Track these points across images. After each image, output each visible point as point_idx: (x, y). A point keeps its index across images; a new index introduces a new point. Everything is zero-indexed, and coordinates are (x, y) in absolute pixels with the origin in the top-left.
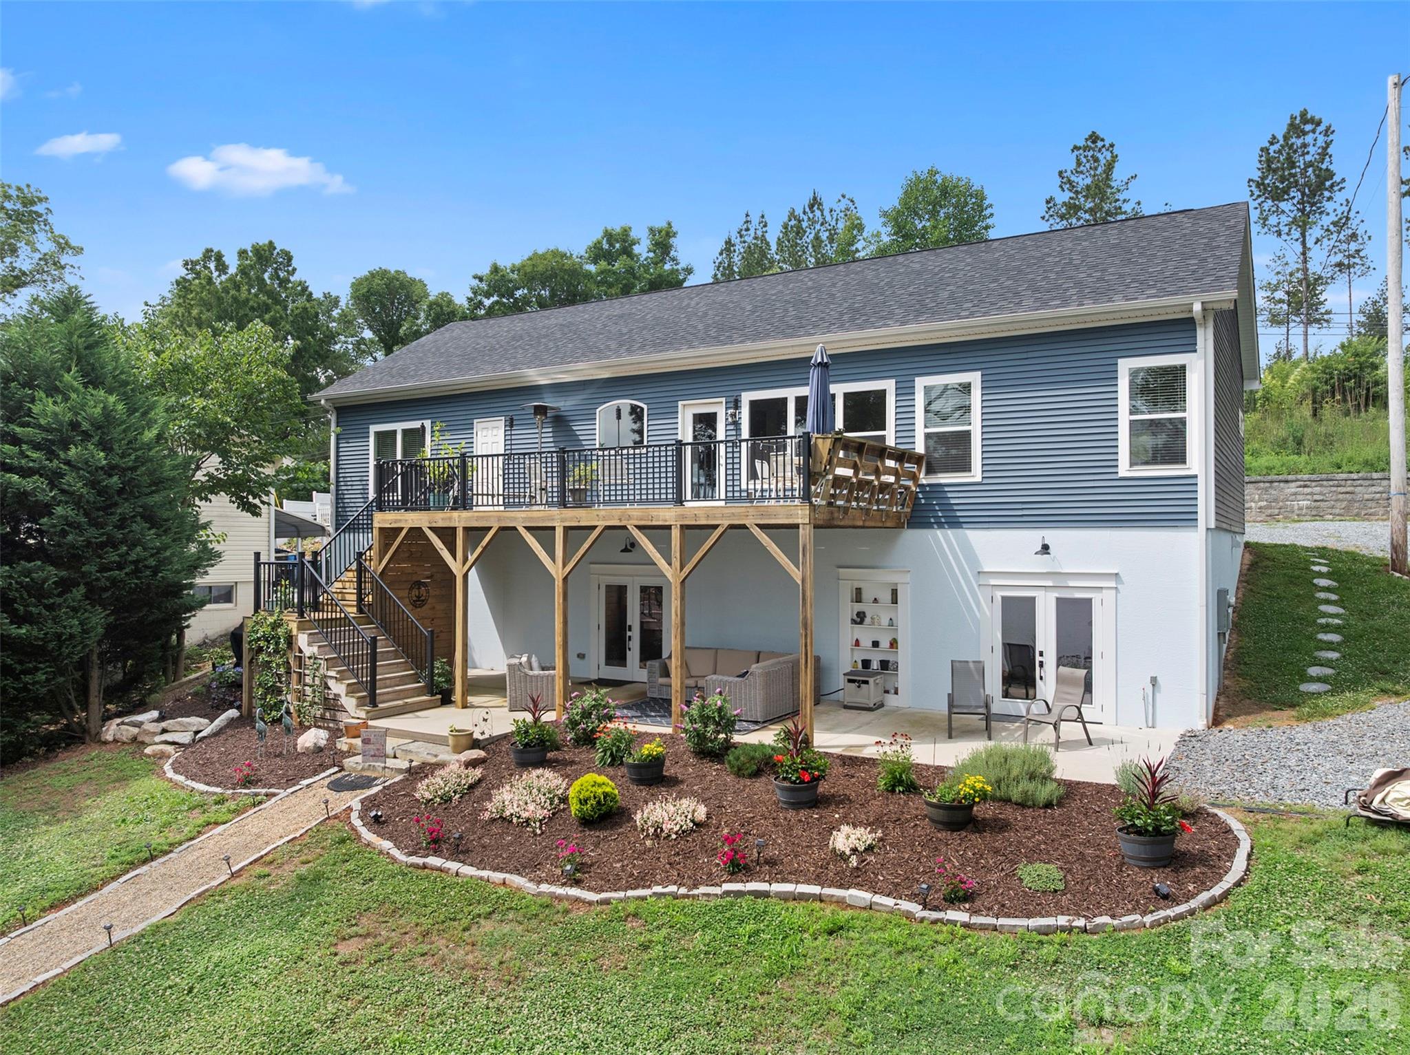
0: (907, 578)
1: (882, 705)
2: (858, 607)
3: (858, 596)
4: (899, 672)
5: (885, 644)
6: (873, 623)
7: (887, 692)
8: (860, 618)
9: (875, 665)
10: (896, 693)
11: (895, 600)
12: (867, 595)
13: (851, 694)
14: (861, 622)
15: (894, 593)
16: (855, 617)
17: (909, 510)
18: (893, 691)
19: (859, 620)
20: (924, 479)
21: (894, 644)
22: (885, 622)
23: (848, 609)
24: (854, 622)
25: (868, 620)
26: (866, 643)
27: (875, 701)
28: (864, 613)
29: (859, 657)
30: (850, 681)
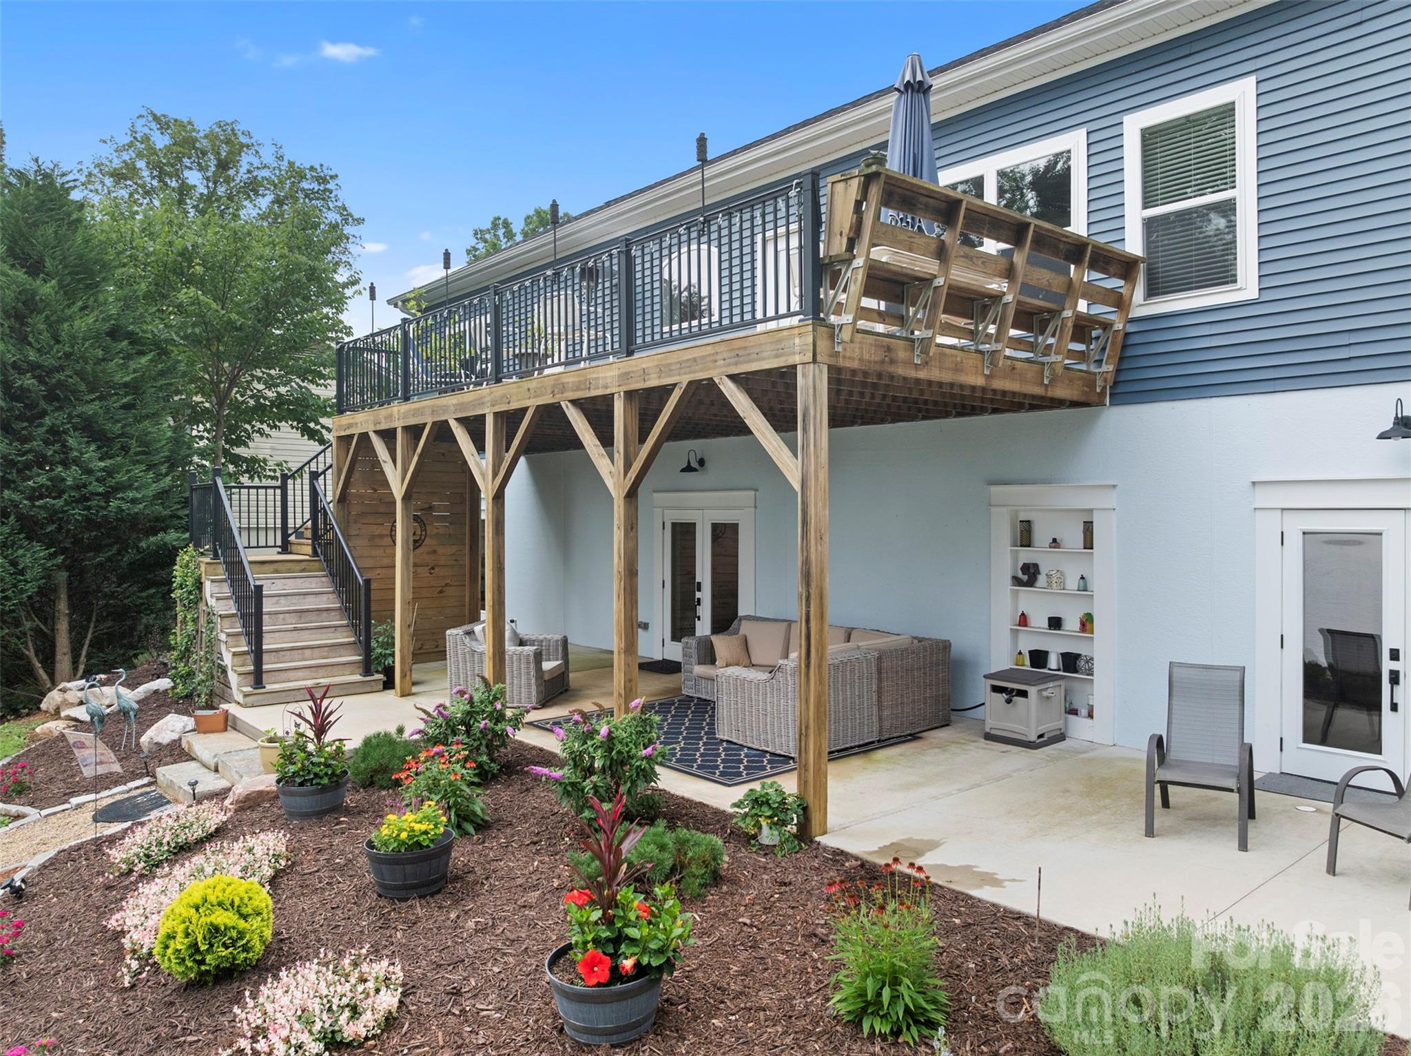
0: (1110, 499)
1: (1061, 737)
2: (1026, 556)
3: (1025, 536)
4: (1095, 678)
5: (1072, 624)
6: (1049, 585)
7: (1074, 712)
8: (1028, 575)
9: (1053, 662)
10: (1090, 716)
11: (1089, 544)
12: (1042, 535)
13: (995, 713)
14: (1031, 583)
15: (1088, 528)
16: (1020, 574)
17: (1111, 368)
18: (1084, 712)
19: (1025, 578)
20: (1142, 305)
21: (1087, 623)
22: (1072, 583)
23: (1006, 560)
24: (1017, 581)
25: (1042, 580)
26: (1039, 620)
27: (1041, 730)
28: (1036, 566)
29: (1028, 643)
30: (996, 689)
